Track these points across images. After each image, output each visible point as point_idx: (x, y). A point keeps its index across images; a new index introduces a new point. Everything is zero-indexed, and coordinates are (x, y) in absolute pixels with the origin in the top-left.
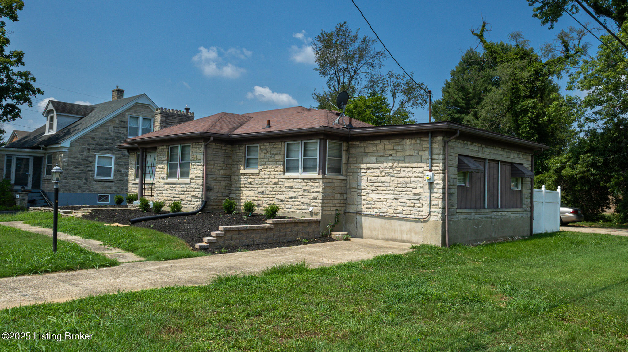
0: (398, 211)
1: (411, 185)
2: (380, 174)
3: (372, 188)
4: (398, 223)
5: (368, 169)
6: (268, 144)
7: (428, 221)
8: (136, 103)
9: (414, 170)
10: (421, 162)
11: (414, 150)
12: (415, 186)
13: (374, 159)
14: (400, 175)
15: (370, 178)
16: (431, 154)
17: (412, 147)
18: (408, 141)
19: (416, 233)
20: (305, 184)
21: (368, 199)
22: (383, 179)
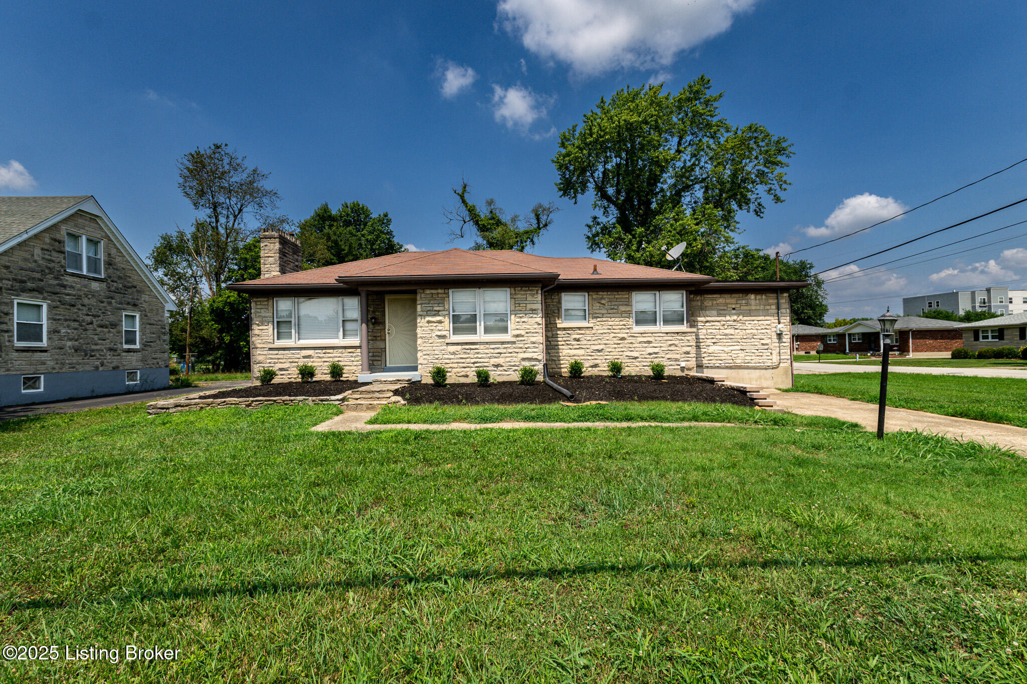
0: (746, 361)
1: (759, 337)
2: (721, 327)
3: (714, 341)
4: (746, 371)
5: (707, 322)
6: (605, 293)
7: (777, 367)
8: (80, 210)
9: (760, 322)
10: (768, 316)
11: (760, 305)
12: (763, 337)
13: (715, 312)
14: (745, 328)
15: (709, 331)
16: (778, 309)
17: (757, 302)
18: (753, 297)
19: (766, 379)
20: (671, 338)
21: (709, 351)
22: (726, 331)
